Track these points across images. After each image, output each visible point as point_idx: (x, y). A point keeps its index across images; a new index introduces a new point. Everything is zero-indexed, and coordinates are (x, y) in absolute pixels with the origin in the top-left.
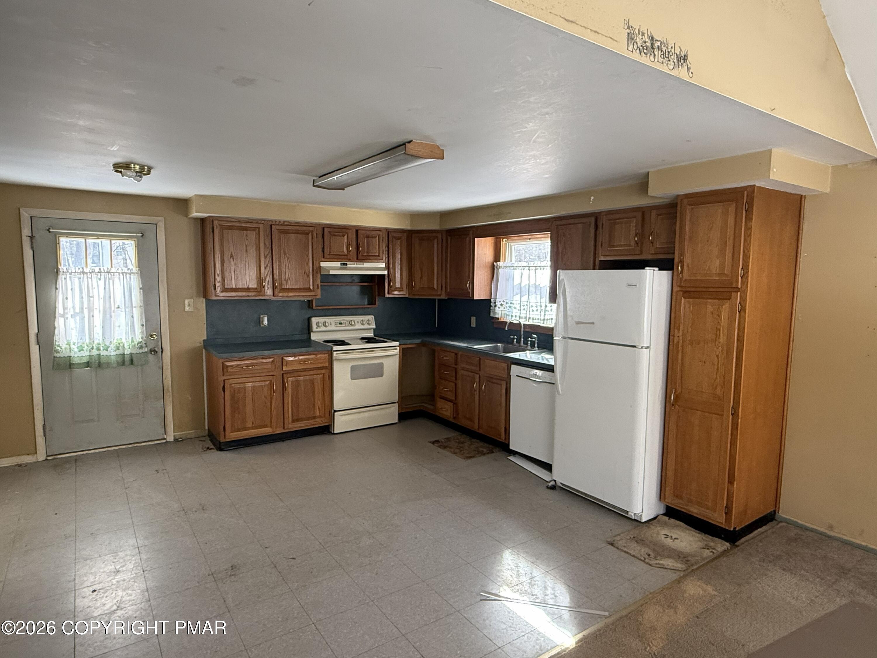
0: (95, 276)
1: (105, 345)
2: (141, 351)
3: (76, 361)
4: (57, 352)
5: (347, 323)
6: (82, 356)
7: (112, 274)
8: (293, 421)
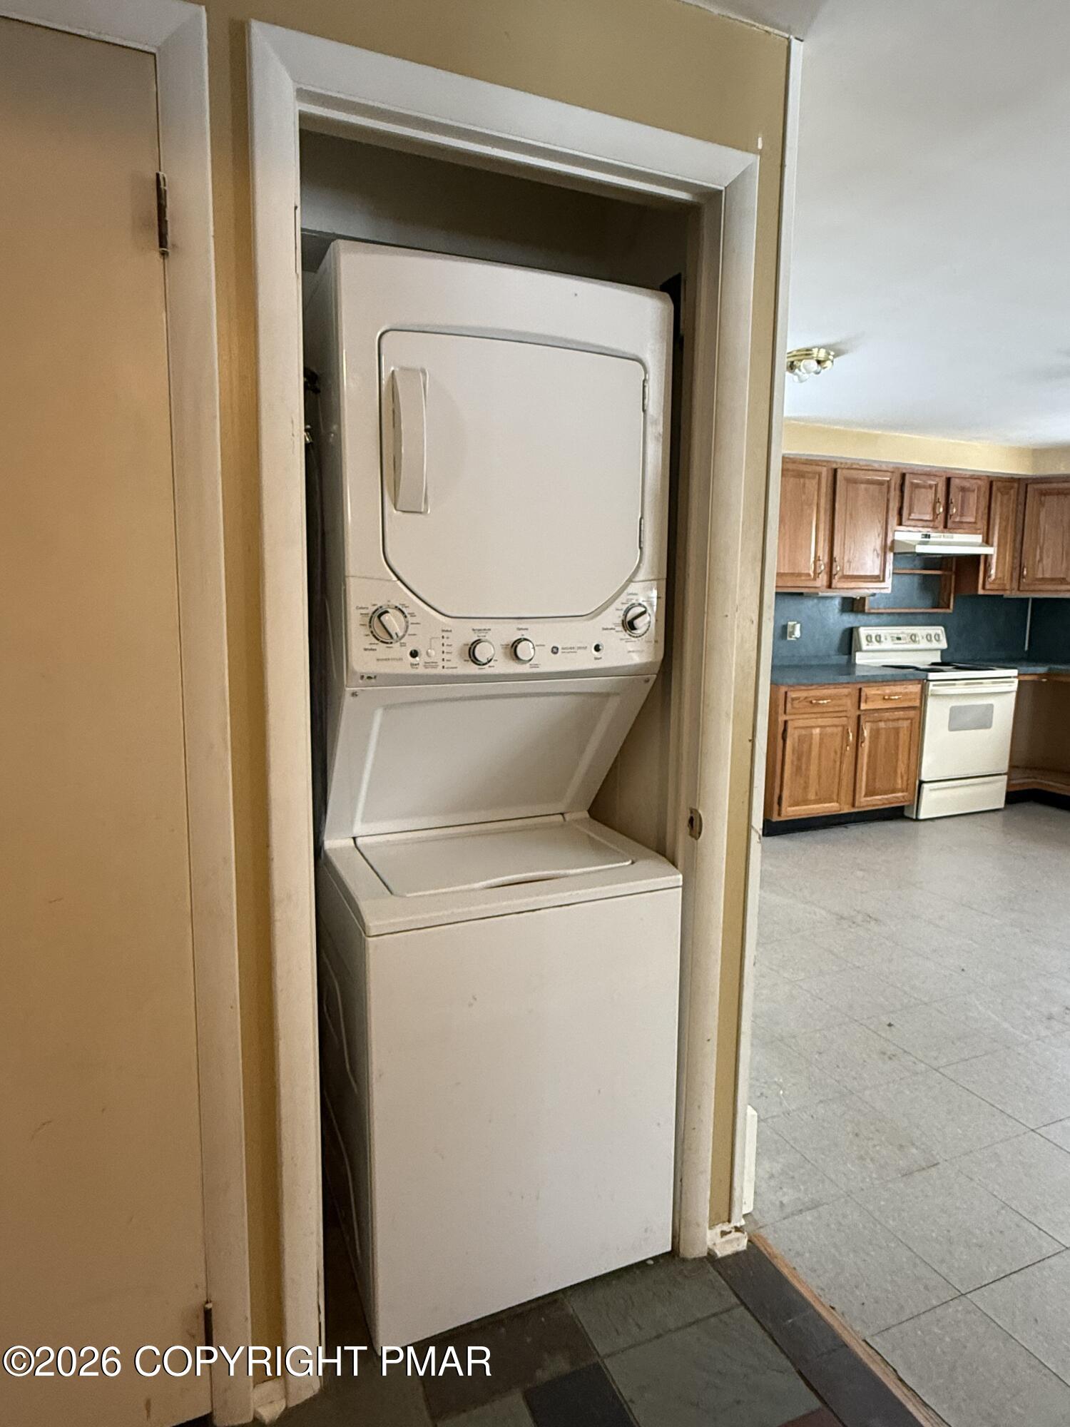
5: (908, 639)
8: (866, 795)
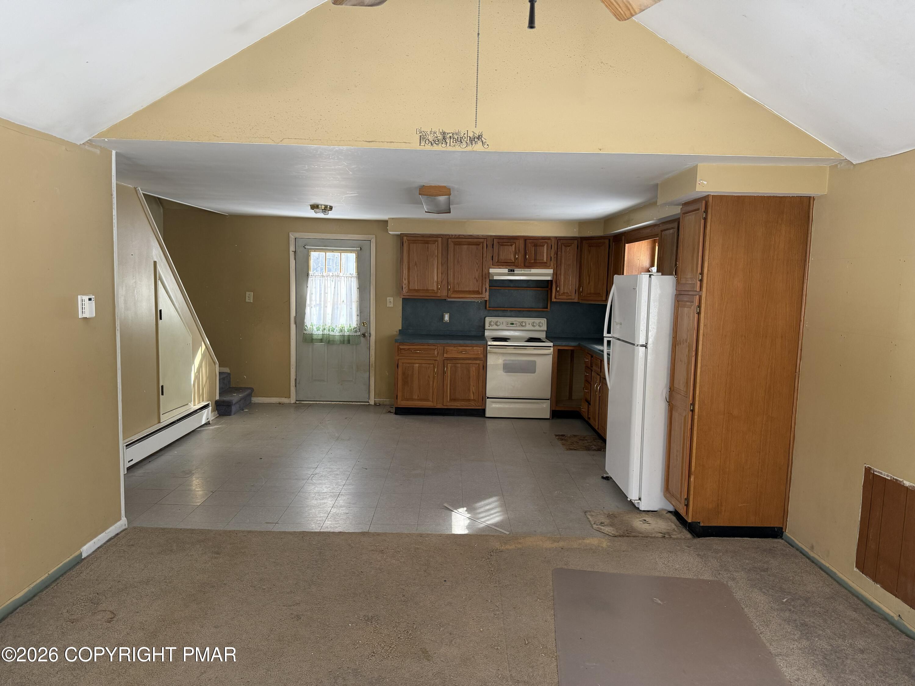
0: (329, 278)
1: (333, 328)
2: (356, 334)
3: (315, 337)
4: (305, 330)
5: (519, 324)
6: (319, 334)
7: (340, 277)
8: (451, 399)
